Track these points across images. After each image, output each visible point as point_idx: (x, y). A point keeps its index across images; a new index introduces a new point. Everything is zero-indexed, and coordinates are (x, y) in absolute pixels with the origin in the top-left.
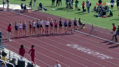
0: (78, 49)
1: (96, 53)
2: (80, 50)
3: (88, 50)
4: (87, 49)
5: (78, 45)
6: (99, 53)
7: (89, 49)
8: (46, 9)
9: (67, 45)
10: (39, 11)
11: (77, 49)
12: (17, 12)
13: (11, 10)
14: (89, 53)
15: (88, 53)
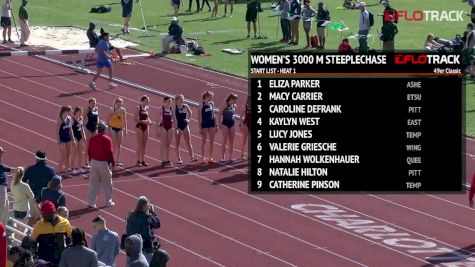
0: (343, 223)
1: (421, 244)
2: (352, 230)
3: (387, 229)
4: (384, 224)
5: (340, 209)
6: (434, 245)
7: (389, 226)
8: (197, 46)
9: (293, 207)
10: (168, 56)
11: (334, 223)
12: (71, 63)
13: (43, 53)
14: (392, 242)
15: (386, 241)
